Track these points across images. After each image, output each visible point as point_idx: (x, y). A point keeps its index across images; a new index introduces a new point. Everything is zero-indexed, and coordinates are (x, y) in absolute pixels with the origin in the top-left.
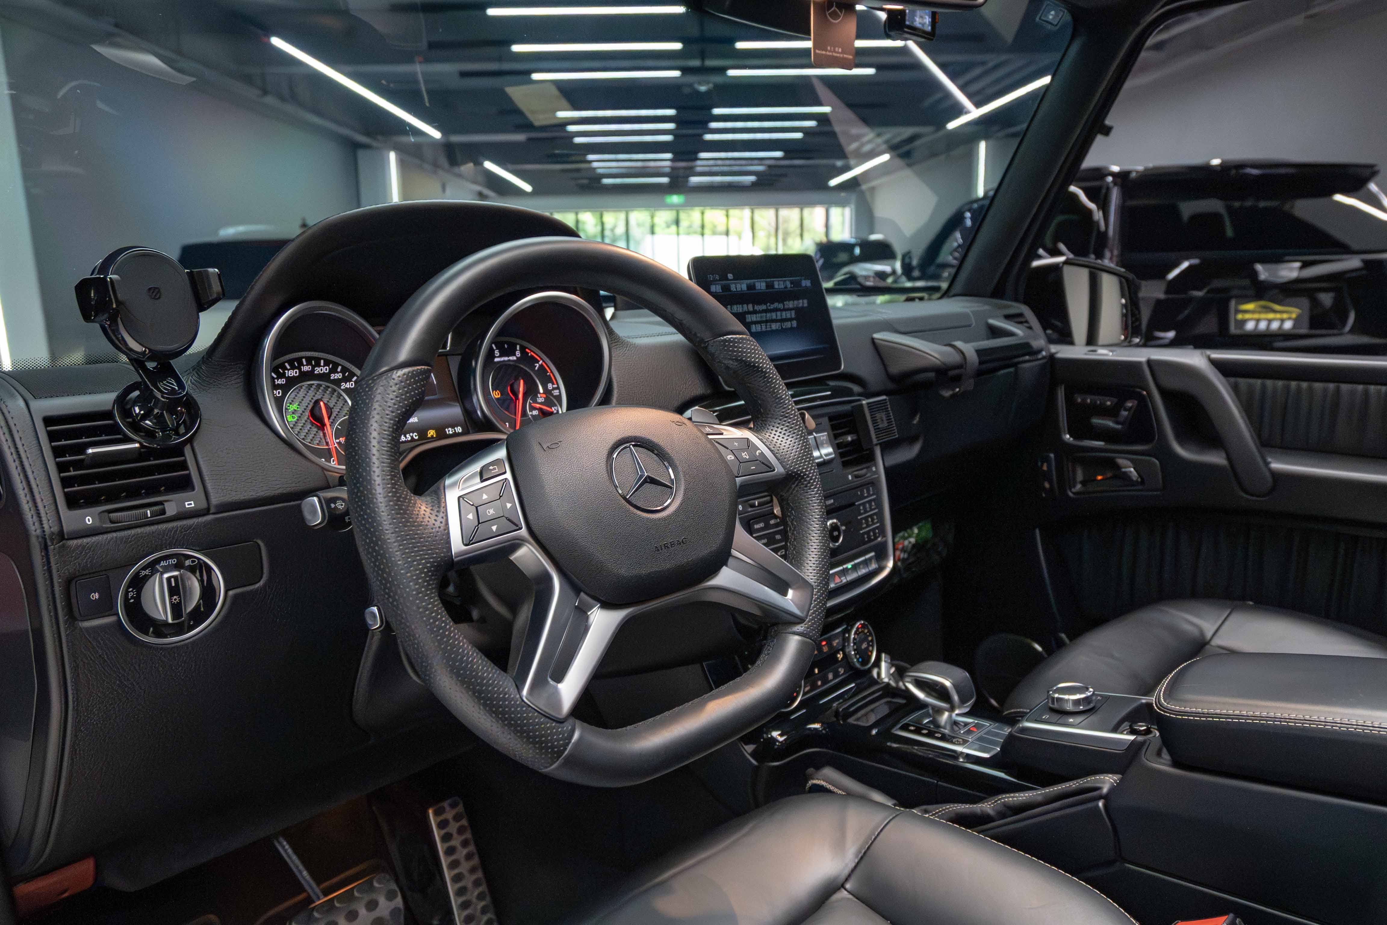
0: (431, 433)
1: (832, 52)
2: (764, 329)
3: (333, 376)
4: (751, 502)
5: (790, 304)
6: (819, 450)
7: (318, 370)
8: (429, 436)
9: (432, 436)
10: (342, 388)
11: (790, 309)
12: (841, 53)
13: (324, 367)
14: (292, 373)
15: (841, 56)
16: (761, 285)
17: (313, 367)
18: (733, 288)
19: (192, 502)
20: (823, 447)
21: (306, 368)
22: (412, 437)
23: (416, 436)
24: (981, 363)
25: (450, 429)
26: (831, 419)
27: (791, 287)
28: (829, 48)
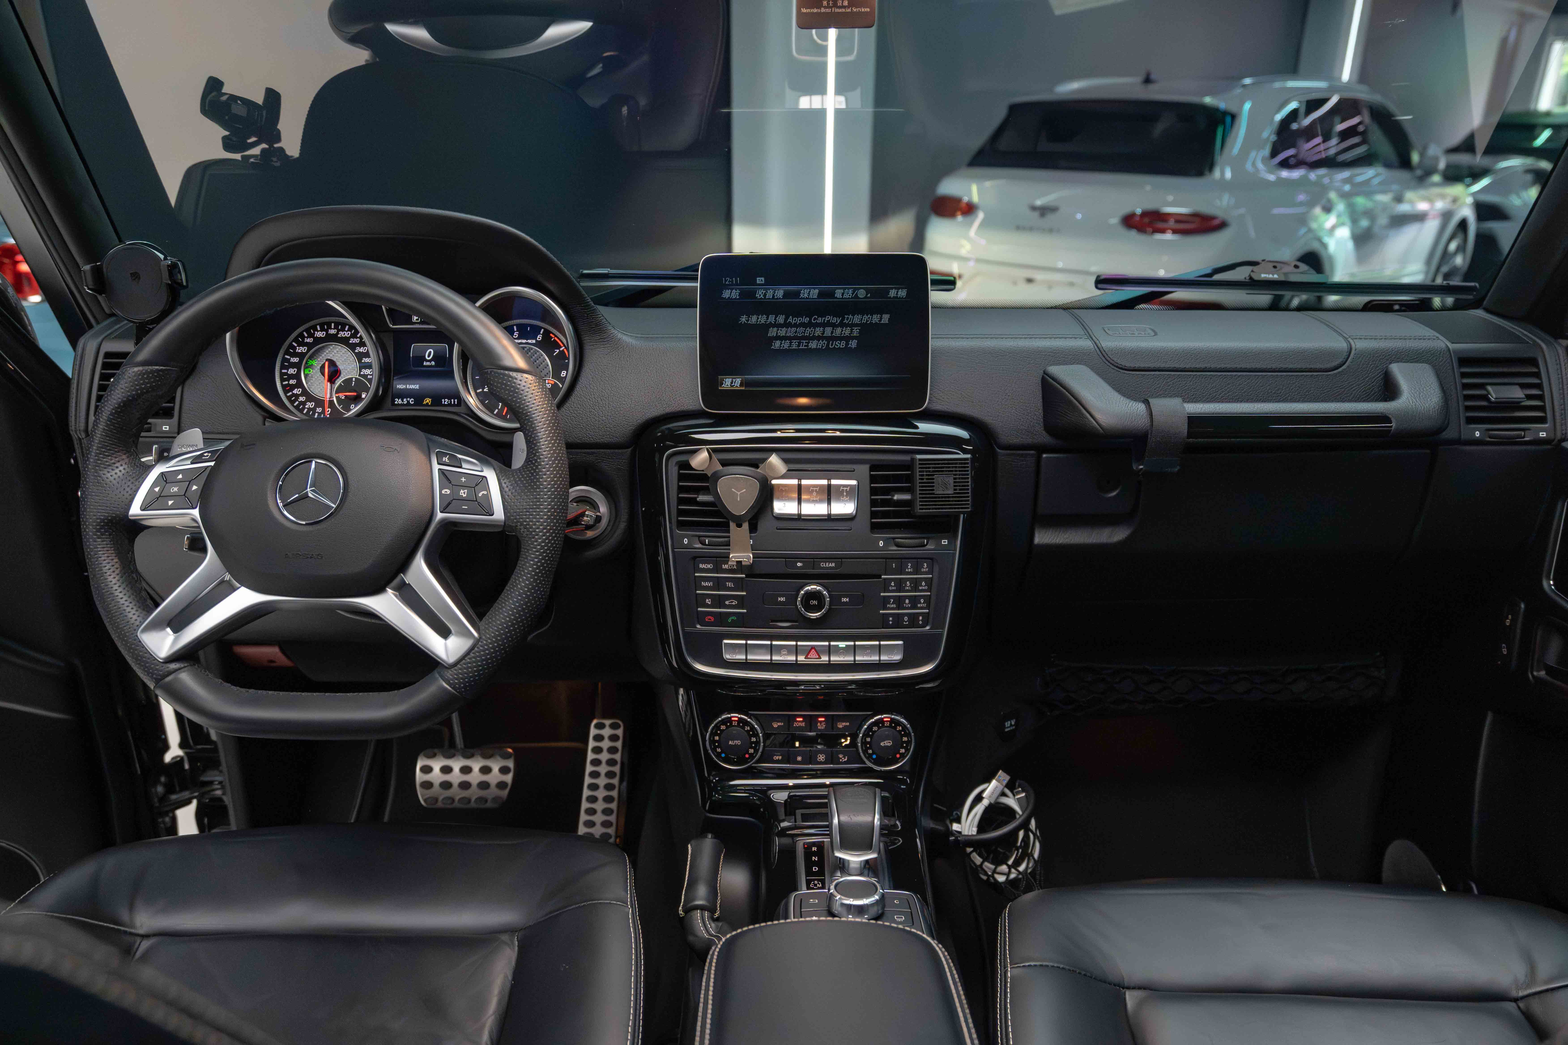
0: (428, 401)
1: (831, 7)
2: (794, 347)
3: (352, 341)
4: (702, 539)
5: (857, 319)
6: (829, 503)
7: (342, 334)
8: (425, 403)
9: (427, 403)
10: (356, 351)
11: (852, 326)
12: (848, 7)
13: (347, 331)
14: (320, 334)
15: (849, 10)
16: (810, 293)
17: (339, 331)
18: (760, 294)
19: (168, 427)
20: (838, 499)
21: (332, 332)
22: (408, 402)
23: (412, 401)
24: (1190, 435)
25: (447, 400)
26: (873, 468)
27: (866, 297)
28: (825, 3)
